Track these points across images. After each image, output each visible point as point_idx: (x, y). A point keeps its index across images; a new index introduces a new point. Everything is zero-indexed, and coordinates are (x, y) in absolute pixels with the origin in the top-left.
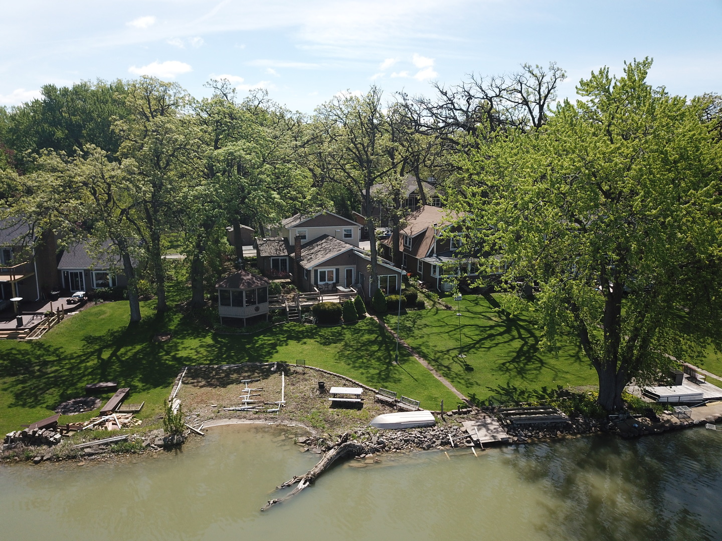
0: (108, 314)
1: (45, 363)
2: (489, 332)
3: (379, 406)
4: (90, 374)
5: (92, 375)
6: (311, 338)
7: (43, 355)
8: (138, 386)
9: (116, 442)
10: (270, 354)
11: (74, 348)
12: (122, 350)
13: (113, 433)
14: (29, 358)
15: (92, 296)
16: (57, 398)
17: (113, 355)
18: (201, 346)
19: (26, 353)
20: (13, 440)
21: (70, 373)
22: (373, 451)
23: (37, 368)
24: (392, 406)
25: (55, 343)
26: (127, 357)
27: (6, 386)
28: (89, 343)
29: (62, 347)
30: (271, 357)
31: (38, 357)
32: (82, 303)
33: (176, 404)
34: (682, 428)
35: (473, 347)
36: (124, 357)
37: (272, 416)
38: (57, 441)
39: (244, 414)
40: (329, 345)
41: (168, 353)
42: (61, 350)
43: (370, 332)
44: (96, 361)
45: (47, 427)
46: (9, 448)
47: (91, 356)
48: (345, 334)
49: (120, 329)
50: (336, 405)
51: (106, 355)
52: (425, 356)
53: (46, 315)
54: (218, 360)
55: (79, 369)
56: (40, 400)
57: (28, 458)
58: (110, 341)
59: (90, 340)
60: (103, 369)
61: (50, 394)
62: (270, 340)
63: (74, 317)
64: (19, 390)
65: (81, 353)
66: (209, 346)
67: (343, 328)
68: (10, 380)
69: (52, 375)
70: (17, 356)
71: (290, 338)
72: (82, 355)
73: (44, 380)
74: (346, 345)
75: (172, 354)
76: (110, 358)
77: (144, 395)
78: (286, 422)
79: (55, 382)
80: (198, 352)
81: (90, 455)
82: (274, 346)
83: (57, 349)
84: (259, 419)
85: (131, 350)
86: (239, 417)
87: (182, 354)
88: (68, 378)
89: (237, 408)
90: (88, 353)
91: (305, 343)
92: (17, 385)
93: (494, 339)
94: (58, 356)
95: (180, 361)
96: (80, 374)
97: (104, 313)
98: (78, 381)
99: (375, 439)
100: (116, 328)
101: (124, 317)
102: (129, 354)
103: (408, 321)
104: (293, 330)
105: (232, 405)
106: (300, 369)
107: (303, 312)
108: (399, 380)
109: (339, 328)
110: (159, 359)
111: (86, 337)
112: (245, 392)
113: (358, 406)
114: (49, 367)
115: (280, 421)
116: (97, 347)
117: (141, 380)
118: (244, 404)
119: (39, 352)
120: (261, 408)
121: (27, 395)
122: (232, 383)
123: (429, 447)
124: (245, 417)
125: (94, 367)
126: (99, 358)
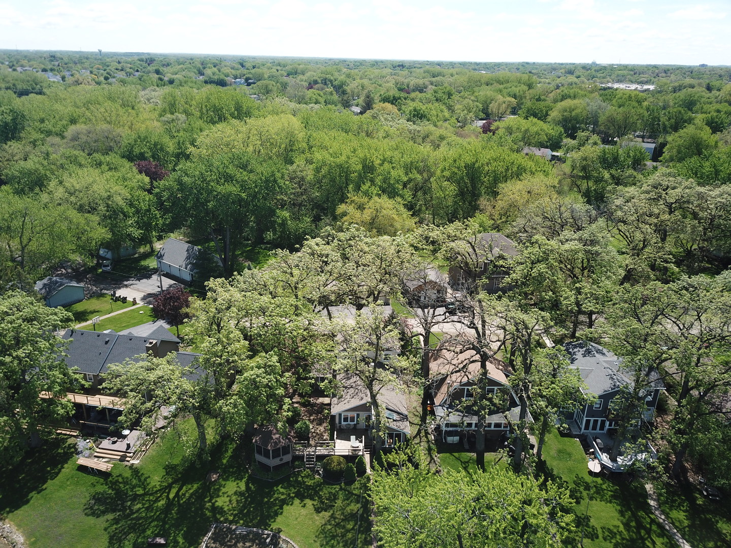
1: (135, 498)
4: (157, 518)
5: (158, 521)
6: (311, 499)
7: (136, 486)
10: (276, 514)
11: (156, 479)
12: (184, 489)
14: (127, 489)
17: (177, 494)
18: (235, 493)
19: (127, 482)
21: (146, 514)
23: (129, 503)
25: (147, 470)
26: (184, 500)
27: (107, 524)
28: (167, 474)
29: (149, 477)
30: (275, 521)
31: (133, 489)
36: (182, 499)
40: (320, 512)
41: (210, 501)
42: (148, 481)
43: (358, 499)
44: (164, 502)
47: (163, 492)
48: (338, 499)
49: (190, 458)
51: (172, 493)
54: (239, 517)
55: (152, 510)
58: (180, 473)
59: (168, 469)
60: (166, 514)
61: (128, 541)
62: (283, 494)
63: (165, 436)
64: (113, 531)
65: (158, 488)
66: (240, 493)
67: (341, 489)
68: (110, 516)
69: (135, 515)
70: (121, 485)
71: (298, 494)
72: (159, 490)
73: (129, 522)
74: (332, 515)
75: (214, 501)
76: (174, 497)
79: (134, 526)
80: (230, 501)
82: (284, 502)
83: (146, 479)
85: (190, 489)
87: (220, 502)
88: (142, 522)
90: (163, 489)
91: (304, 506)
92: (113, 525)
94: (145, 489)
95: (215, 513)
96: (151, 517)
98: (147, 528)
102: (187, 495)
104: (304, 483)
109: (338, 487)
110: (203, 508)
111: (167, 465)
114: (136, 502)
116: (170, 481)
117: (184, 535)
119: (134, 482)
121: (116, 540)
125: (161, 509)
126: (168, 497)
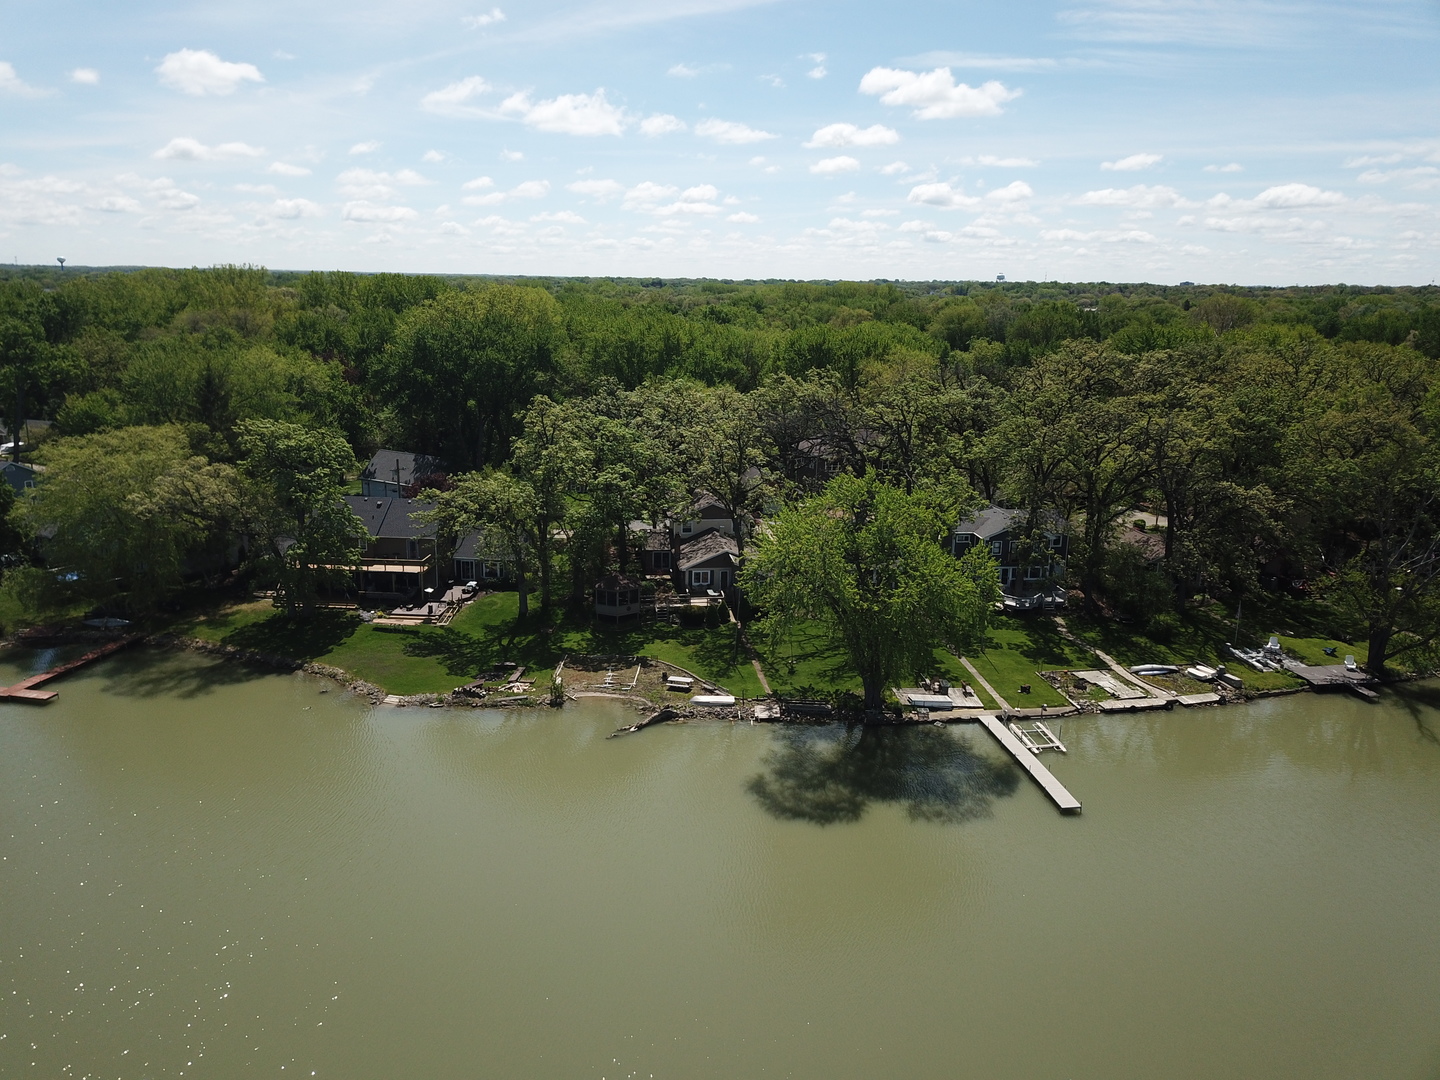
0: (499, 605)
1: (461, 646)
3: (703, 692)
4: (495, 656)
5: (498, 657)
6: (674, 639)
7: (456, 639)
8: (532, 666)
9: (520, 700)
10: (636, 649)
11: (478, 635)
12: (517, 640)
13: (518, 694)
14: (446, 641)
15: (483, 587)
16: (477, 670)
17: (511, 642)
18: (582, 640)
19: (442, 636)
20: (459, 693)
21: (481, 654)
22: (685, 716)
23: (456, 649)
24: (711, 692)
25: (463, 629)
26: (522, 645)
27: (439, 661)
28: (488, 631)
29: (468, 633)
30: (637, 652)
31: (453, 640)
32: (475, 592)
33: (559, 680)
34: (917, 723)
35: (812, 656)
36: (519, 645)
37: (625, 692)
38: (484, 696)
39: (605, 690)
40: (687, 646)
41: (554, 644)
42: (469, 636)
43: (729, 637)
44: (498, 646)
45: (477, 687)
46: (456, 698)
47: (494, 642)
48: (705, 637)
49: (512, 620)
50: (672, 689)
51: (505, 642)
52: (764, 661)
53: (448, 604)
54: (594, 652)
55: (488, 652)
56: (466, 672)
57: (468, 704)
58: (506, 630)
59: (488, 628)
60: (505, 653)
61: (472, 668)
62: (639, 638)
63: (471, 607)
64: (449, 664)
65: (485, 640)
66: (588, 640)
67: (706, 632)
68: (439, 656)
69: (468, 655)
70: (436, 638)
71: (657, 637)
72: (487, 641)
73: (464, 658)
74: (702, 647)
75: (558, 644)
76: (509, 645)
77: (538, 673)
78: (633, 697)
79: (472, 661)
80: (578, 644)
81: (505, 705)
82: (641, 644)
83: (465, 635)
84: (615, 694)
85: (525, 639)
86: (602, 692)
87: (566, 645)
88: (481, 658)
89: (601, 686)
90: (491, 640)
91: (668, 643)
92: (447, 660)
94: (468, 640)
95: (565, 651)
96: (489, 655)
97: (495, 603)
98: (489, 661)
99: (688, 710)
100: (508, 619)
101: (514, 607)
102: (525, 643)
104: (661, 630)
105: (598, 684)
106: (653, 663)
107: (671, 613)
108: (732, 677)
109: (702, 631)
110: (547, 649)
111: (485, 626)
112: (609, 676)
113: (687, 690)
114: (464, 648)
115: (629, 696)
116: (496, 635)
117: (535, 663)
118: (606, 683)
119: (452, 636)
120: (618, 686)
122: (602, 670)
123: (723, 718)
124: (605, 692)
125: (498, 651)
126: (500, 644)
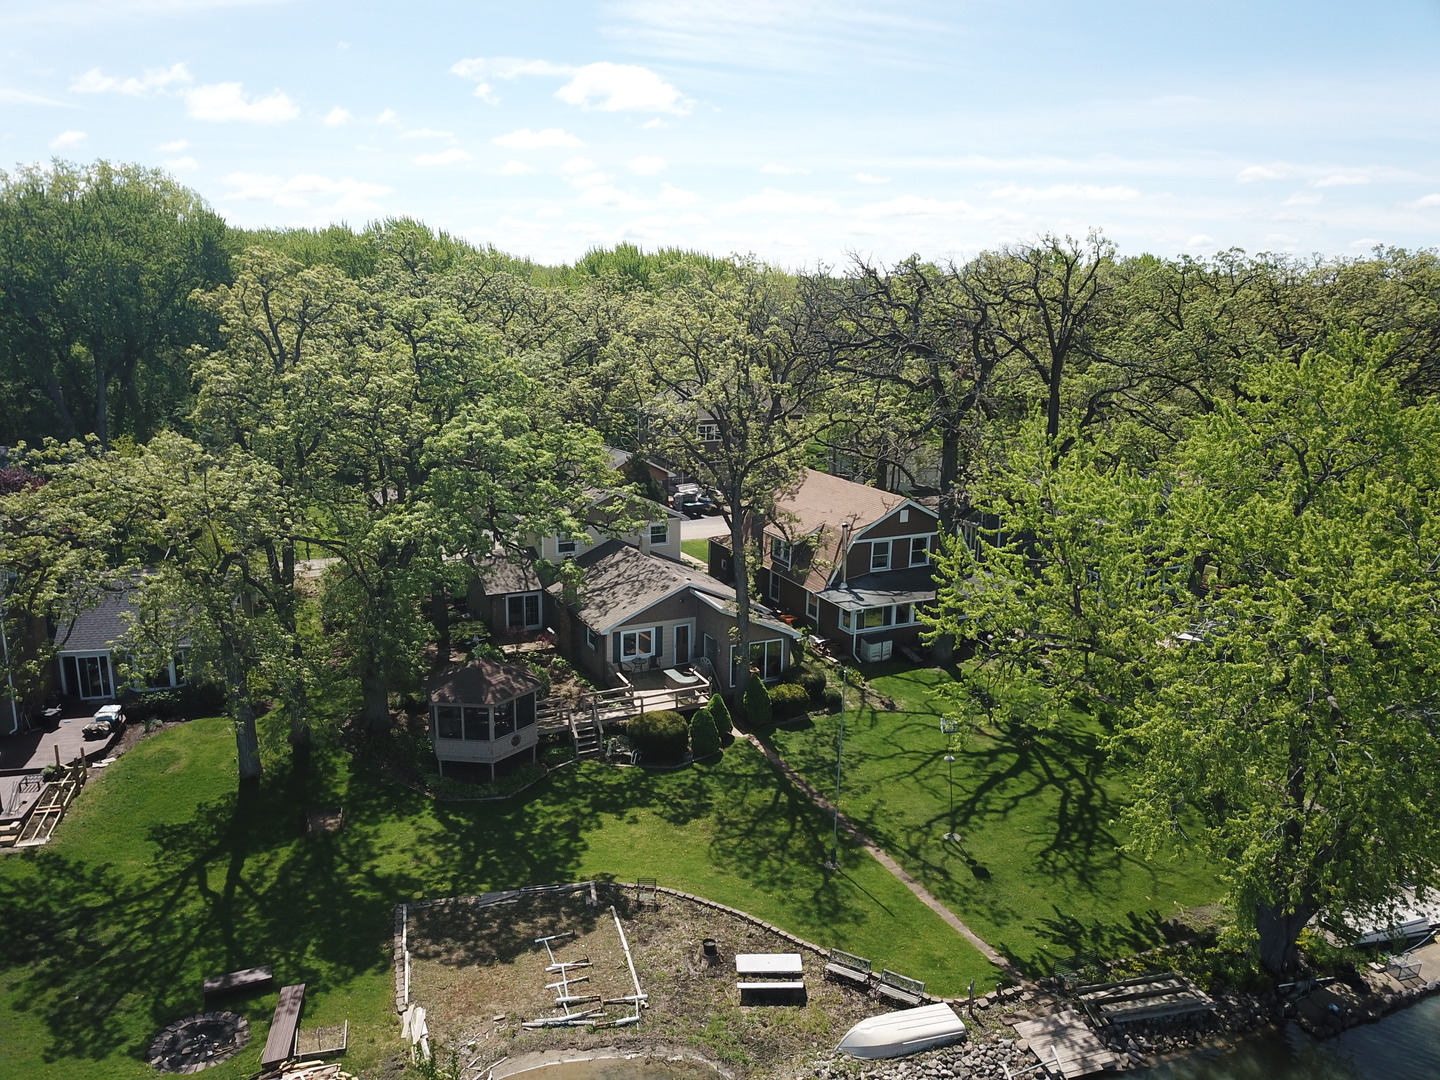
0: (184, 762)
1: (86, 917)
2: (991, 768)
3: (837, 988)
4: (196, 944)
5: (206, 946)
6: (642, 806)
7: (74, 891)
8: (318, 971)
10: (571, 853)
11: (137, 865)
12: (249, 866)
14: (44, 904)
15: (137, 712)
16: (147, 1021)
17: (233, 878)
18: (422, 840)
19: (30, 890)
21: (154, 941)
23: (73, 932)
24: (864, 990)
25: (91, 851)
26: (267, 885)
27: (19, 994)
28: (166, 847)
30: (579, 865)
31: (65, 897)
32: (118, 731)
33: (419, 1024)
35: (973, 812)
36: (260, 885)
37: (629, 1035)
39: (567, 1034)
40: (685, 822)
41: (354, 869)
42: (111, 873)
44: (200, 903)
47: (184, 885)
48: (710, 791)
49: (223, 802)
50: (751, 998)
51: (217, 881)
52: (888, 844)
53: (48, 777)
54: (467, 880)
55: (171, 928)
56: (111, 1033)
58: (212, 837)
59: (166, 837)
61: (128, 1012)
62: (559, 814)
63: (109, 775)
64: (52, 1005)
65: (158, 879)
66: (437, 839)
68: (22, 974)
69: (115, 952)
70: (15, 900)
71: (599, 806)
72: (163, 885)
73: (105, 971)
74: (721, 821)
75: (365, 867)
76: (229, 888)
77: (338, 998)
78: (662, 1051)
80: (417, 858)
82: (572, 829)
83: (99, 872)
84: (603, 1045)
85: (270, 861)
86: (560, 1045)
87: (386, 866)
88: (153, 961)
89: (550, 1020)
90: (174, 879)
91: (634, 821)
92: (44, 989)
93: (1004, 787)
94: (109, 891)
96: (177, 942)
97: (174, 756)
98: (178, 968)
100: (214, 800)
101: (222, 766)
102: (272, 874)
103: (823, 745)
104: (600, 784)
105: (536, 1013)
106: (646, 899)
107: (608, 735)
110: (342, 888)
111: (154, 831)
112: (554, 974)
114: (98, 925)
115: (648, 1048)
116: (189, 858)
117: (323, 953)
118: (560, 1006)
119: (61, 885)
121: (77, 1021)
124: (573, 1045)
125: (200, 921)
126: (204, 890)
